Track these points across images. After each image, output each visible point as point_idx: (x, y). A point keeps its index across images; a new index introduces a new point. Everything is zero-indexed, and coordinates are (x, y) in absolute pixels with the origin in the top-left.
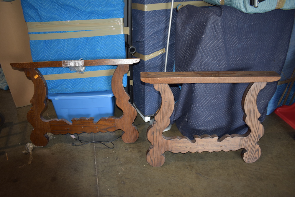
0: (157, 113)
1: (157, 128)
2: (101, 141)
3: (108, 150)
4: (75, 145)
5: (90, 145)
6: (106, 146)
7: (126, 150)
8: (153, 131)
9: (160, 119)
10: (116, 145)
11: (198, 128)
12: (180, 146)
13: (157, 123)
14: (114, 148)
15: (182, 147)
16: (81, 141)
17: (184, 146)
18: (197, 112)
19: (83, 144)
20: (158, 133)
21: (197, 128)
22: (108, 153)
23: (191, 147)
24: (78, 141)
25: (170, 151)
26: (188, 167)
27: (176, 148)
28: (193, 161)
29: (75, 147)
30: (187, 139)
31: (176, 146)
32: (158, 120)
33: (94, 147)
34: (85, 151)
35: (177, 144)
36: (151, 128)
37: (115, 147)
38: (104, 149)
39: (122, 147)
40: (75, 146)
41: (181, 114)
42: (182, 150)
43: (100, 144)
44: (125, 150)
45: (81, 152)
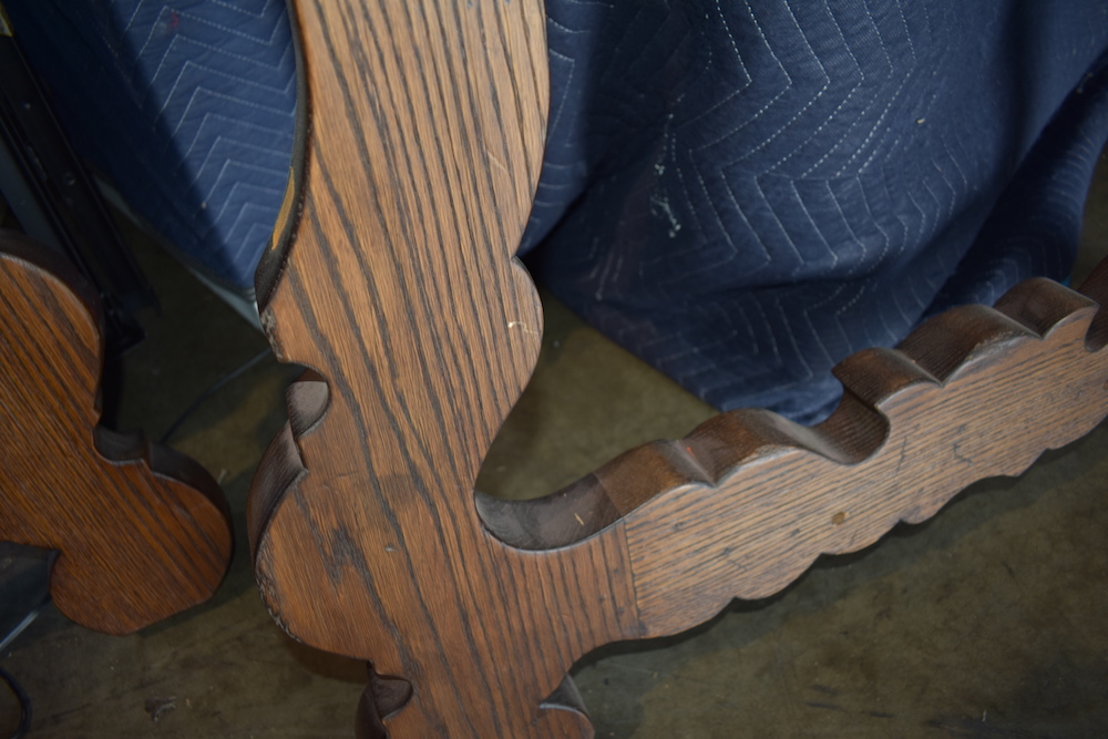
0: (288, 244)
1: (381, 470)
8: (327, 524)
9: (367, 322)
11: (812, 267)
12: (722, 545)
13: (339, 405)
15: (753, 546)
17: (771, 530)
18: (803, 80)
20: (413, 519)
21: (807, 266)
23: (838, 506)
25: (629, 634)
26: (827, 677)
27: (692, 581)
28: (843, 595)
30: (787, 441)
31: (687, 563)
32: (340, 347)
35: (685, 541)
36: (288, 506)
41: (582, 167)
42: (758, 571)
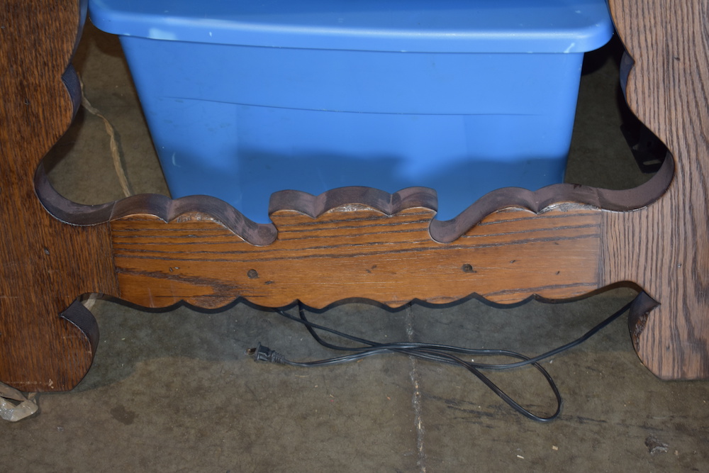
2: (461, 344)
3: (515, 428)
4: (278, 362)
5: (386, 371)
6: (496, 397)
7: (649, 444)
10: (573, 393)
14: (556, 415)
16: (319, 332)
19: (329, 354)
22: (514, 460)
24: (298, 324)
29: (274, 373)
33: (412, 390)
34: (350, 417)
37: (564, 412)
38: (485, 420)
39: (615, 419)
40: (273, 367)
43: (455, 369)
44: (639, 444)
45: (320, 425)
